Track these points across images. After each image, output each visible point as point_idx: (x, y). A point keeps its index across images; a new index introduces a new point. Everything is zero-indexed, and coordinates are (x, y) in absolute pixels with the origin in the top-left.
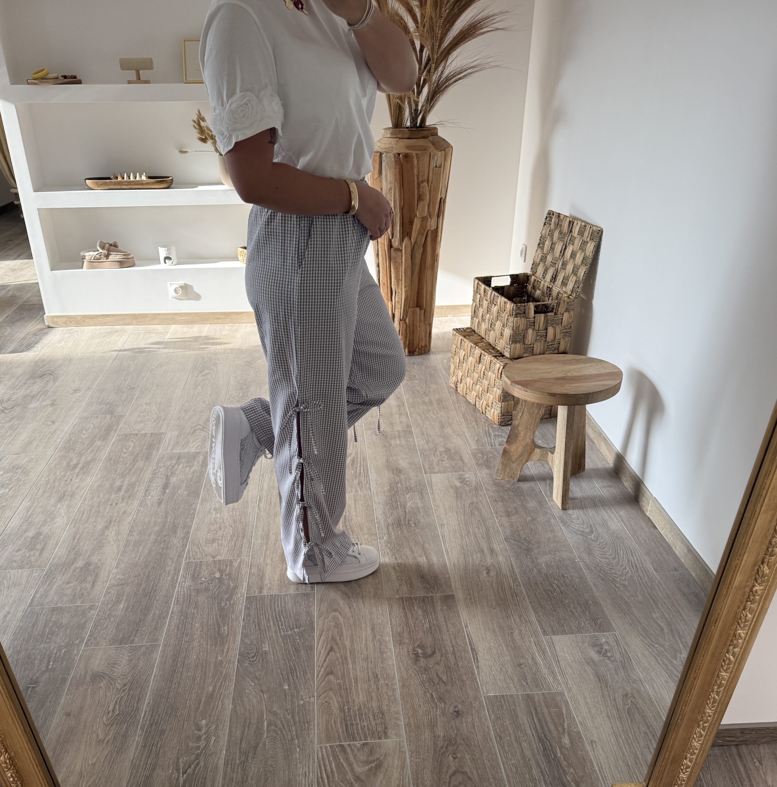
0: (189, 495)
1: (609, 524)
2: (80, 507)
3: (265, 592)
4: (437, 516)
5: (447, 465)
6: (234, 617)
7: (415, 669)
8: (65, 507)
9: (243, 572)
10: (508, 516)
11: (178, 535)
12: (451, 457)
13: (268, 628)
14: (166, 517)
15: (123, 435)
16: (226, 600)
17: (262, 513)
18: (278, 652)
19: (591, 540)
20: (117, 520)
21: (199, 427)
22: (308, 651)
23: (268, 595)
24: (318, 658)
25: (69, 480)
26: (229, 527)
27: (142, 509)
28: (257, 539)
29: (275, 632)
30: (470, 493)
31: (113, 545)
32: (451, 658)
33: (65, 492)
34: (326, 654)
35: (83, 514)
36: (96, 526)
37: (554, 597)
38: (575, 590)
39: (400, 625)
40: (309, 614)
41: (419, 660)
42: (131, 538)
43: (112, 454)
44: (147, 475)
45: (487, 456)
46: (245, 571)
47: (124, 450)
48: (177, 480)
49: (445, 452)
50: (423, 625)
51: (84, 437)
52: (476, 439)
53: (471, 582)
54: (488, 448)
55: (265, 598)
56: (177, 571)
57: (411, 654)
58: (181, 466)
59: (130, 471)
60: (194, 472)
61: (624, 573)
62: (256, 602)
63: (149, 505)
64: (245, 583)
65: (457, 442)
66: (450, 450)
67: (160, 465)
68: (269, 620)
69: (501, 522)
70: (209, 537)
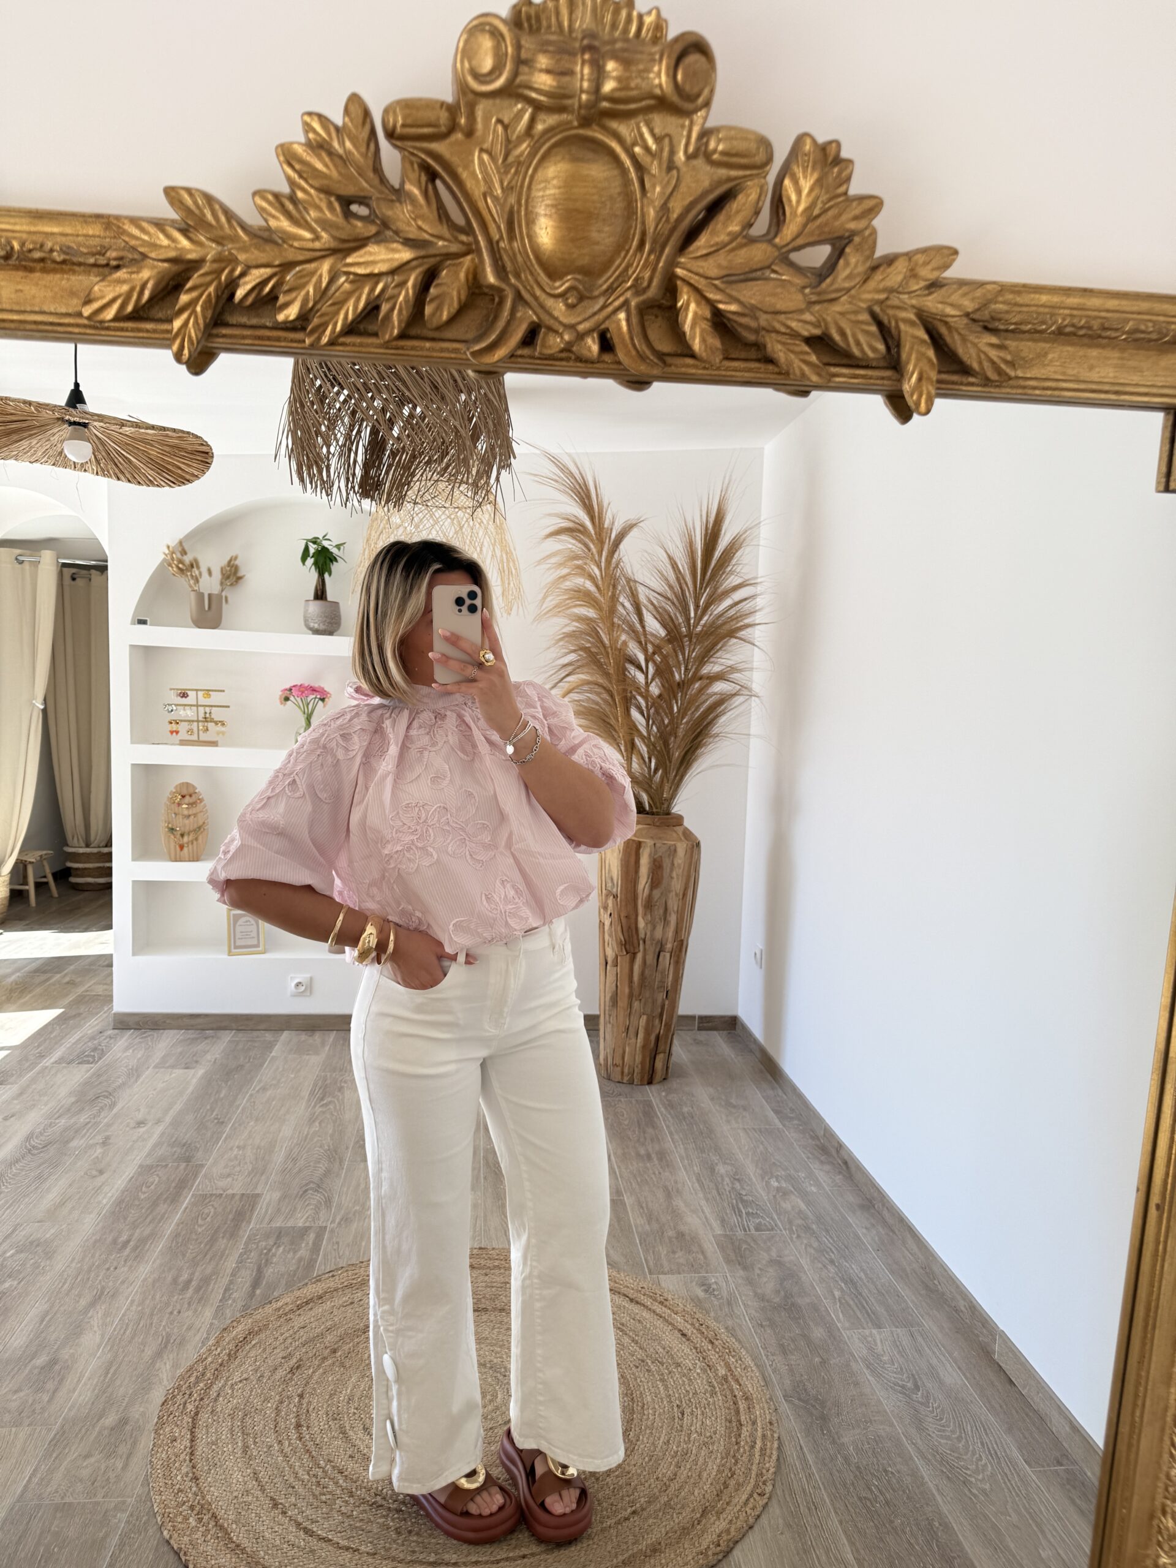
1: (943, 1375)
2: (122, 1316)
5: (681, 1260)
8: (100, 1315)
10: (785, 1353)
12: (686, 1248)
15: (200, 1195)
20: (178, 1342)
25: (112, 1269)
33: (103, 1289)
36: (144, 1351)
43: (181, 1226)
47: (200, 1221)
48: (273, 1273)
49: (677, 1238)
51: (143, 1197)
52: (720, 1218)
58: (281, 1249)
59: (206, 1255)
60: (300, 1259)
65: (692, 1222)
67: (250, 1246)
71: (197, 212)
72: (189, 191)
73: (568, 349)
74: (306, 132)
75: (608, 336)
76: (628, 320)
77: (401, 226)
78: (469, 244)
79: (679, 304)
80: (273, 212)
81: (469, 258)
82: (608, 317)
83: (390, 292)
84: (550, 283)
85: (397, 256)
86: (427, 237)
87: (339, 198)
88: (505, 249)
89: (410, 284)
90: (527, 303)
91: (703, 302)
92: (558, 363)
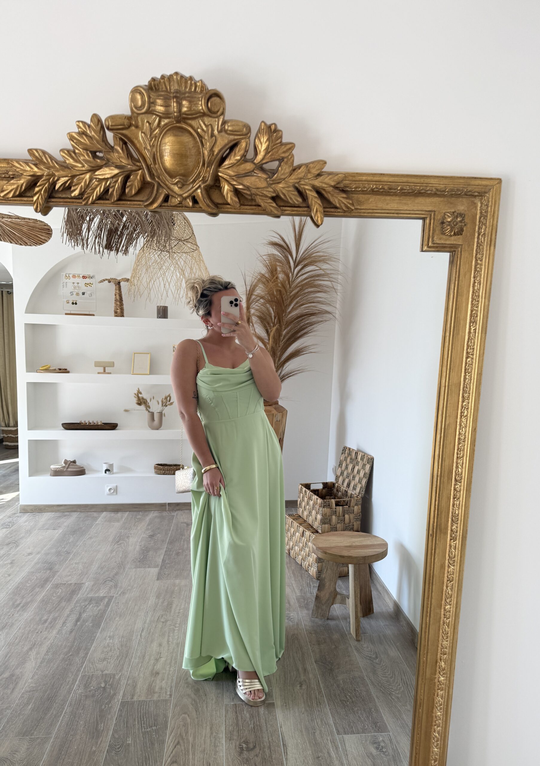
0: (93, 626)
1: (389, 652)
2: (15, 634)
3: (135, 698)
6: (109, 717)
7: (239, 759)
8: (4, 634)
9: (122, 683)
13: (133, 726)
14: (74, 642)
15: (56, 584)
16: (106, 704)
17: (142, 640)
18: (138, 745)
19: (376, 663)
20: (39, 644)
21: (109, 579)
22: (161, 744)
23: (137, 701)
24: (167, 750)
25: (11, 615)
26: (117, 650)
27: (58, 636)
28: (135, 658)
29: (138, 729)
30: (293, 628)
31: (32, 662)
32: (267, 751)
33: (7, 623)
34: (173, 747)
35: (16, 640)
36: (23, 648)
37: (347, 705)
38: (363, 700)
39: (232, 725)
40: (166, 716)
41: (243, 753)
42: (46, 657)
43: (45, 597)
45: (307, 601)
46: (123, 682)
47: (54, 595)
48: (86, 616)
50: (249, 726)
51: (28, 585)
52: (300, 588)
53: (287, 693)
54: (308, 595)
55: (134, 702)
56: (74, 681)
57: (237, 748)
58: (91, 606)
59: (55, 609)
60: (99, 610)
61: (398, 688)
62: (128, 706)
63: (64, 633)
64: (122, 691)
67: (77, 605)
68: (135, 720)
69: (313, 649)
70: (102, 657)
71: (40, 158)
72: (36, 150)
73: (181, 203)
74: (78, 128)
75: (195, 198)
76: (201, 192)
77: (115, 161)
78: (140, 166)
79: (221, 186)
80: (67, 157)
81: (140, 171)
82: (194, 191)
83: (112, 185)
85: (113, 172)
86: (124, 164)
87: (91, 152)
88: (153, 168)
89: (119, 181)
90: (163, 187)
91: (230, 185)
92: (178, 208)
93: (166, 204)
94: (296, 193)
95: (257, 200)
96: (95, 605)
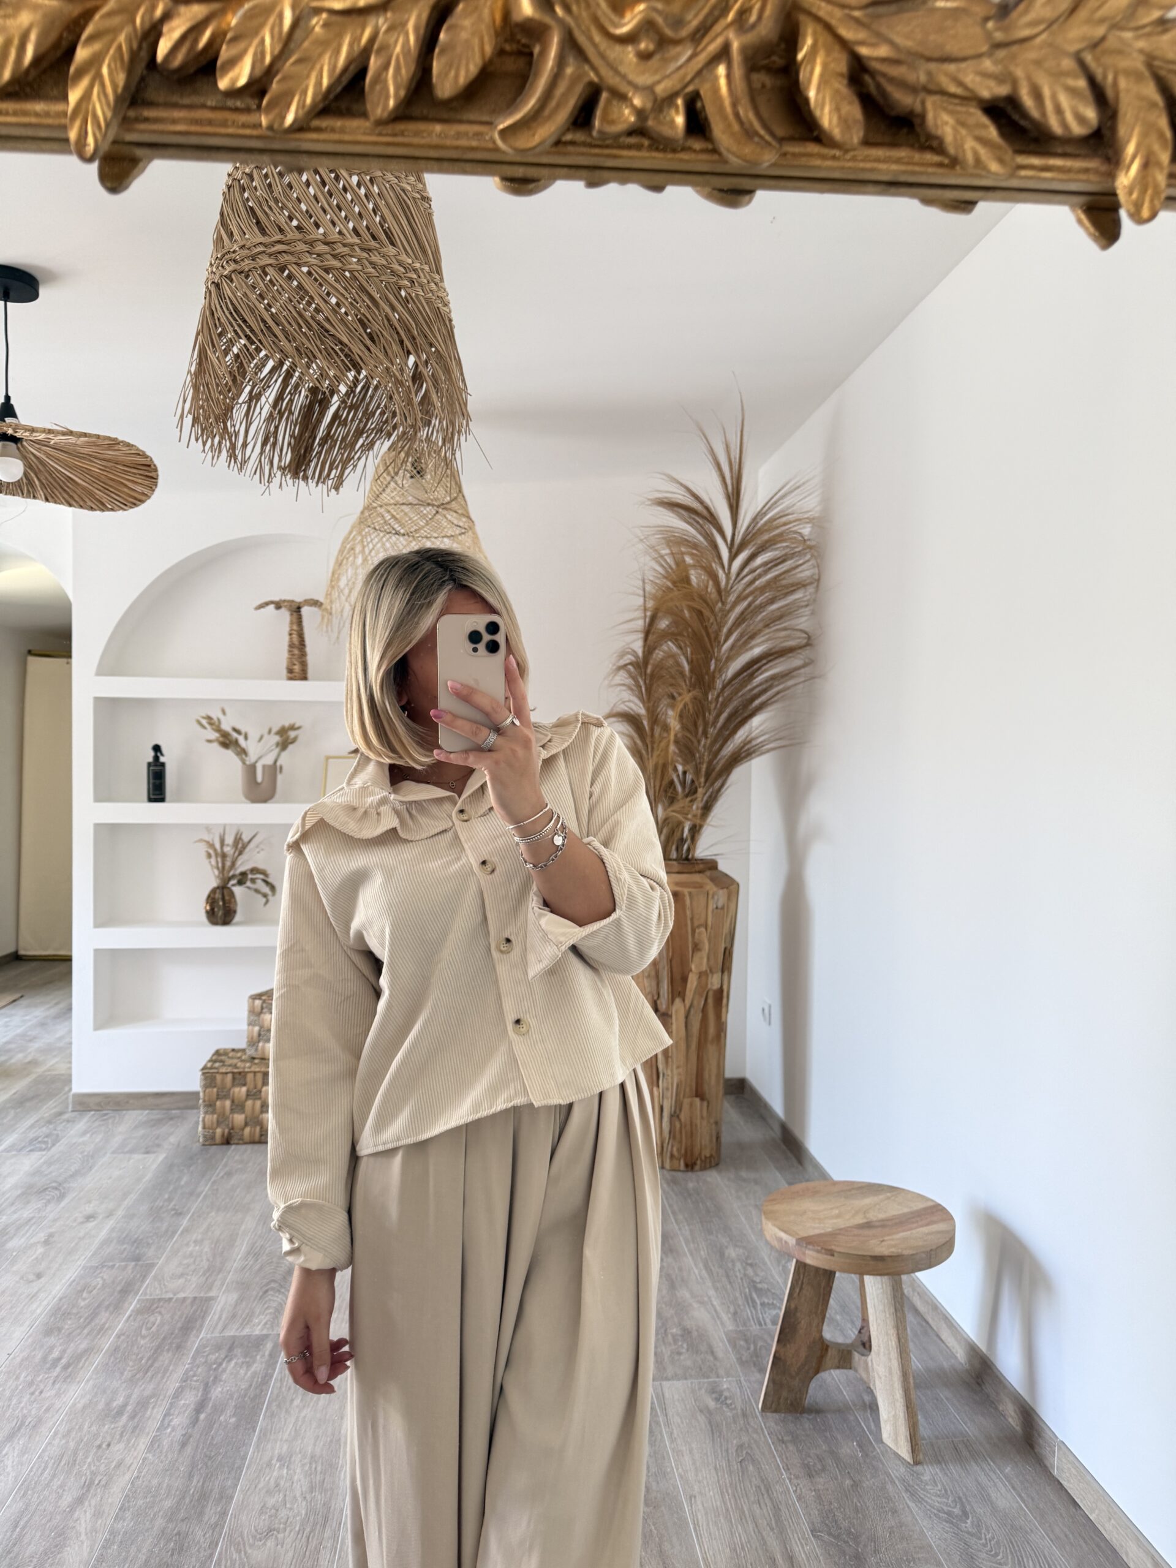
0: (237, 1426)
1: (993, 1495)
2: (44, 1451)
4: (681, 1477)
5: (689, 1363)
8: (16, 1452)
10: (810, 1476)
11: (206, 1518)
12: (693, 1348)
14: (190, 1476)
15: (147, 1300)
20: (103, 1483)
21: (273, 1285)
25: (37, 1393)
26: (300, 1499)
27: (150, 1456)
30: (735, 1422)
31: (82, 1542)
33: (25, 1417)
35: (44, 1470)
36: (60, 1497)
42: (120, 1526)
43: (122, 1337)
44: (173, 1385)
47: (144, 1332)
48: (221, 1392)
49: (682, 1336)
51: (82, 1304)
52: (732, 1309)
58: (233, 1363)
59: (147, 1373)
60: (253, 1377)
63: (166, 1447)
65: (700, 1316)
66: (689, 1333)
67: (197, 1362)
69: (798, 1491)
70: (261, 1524)
73: (639, 126)
75: (699, 105)
76: (729, 76)
79: (800, 56)
82: (699, 73)
83: (381, 38)
84: (613, 17)
89: (410, 26)
90: (581, 54)
91: (837, 47)
92: (625, 153)
93: (579, 136)
94: (1082, 83)
95: (930, 116)
96: (240, 1361)
